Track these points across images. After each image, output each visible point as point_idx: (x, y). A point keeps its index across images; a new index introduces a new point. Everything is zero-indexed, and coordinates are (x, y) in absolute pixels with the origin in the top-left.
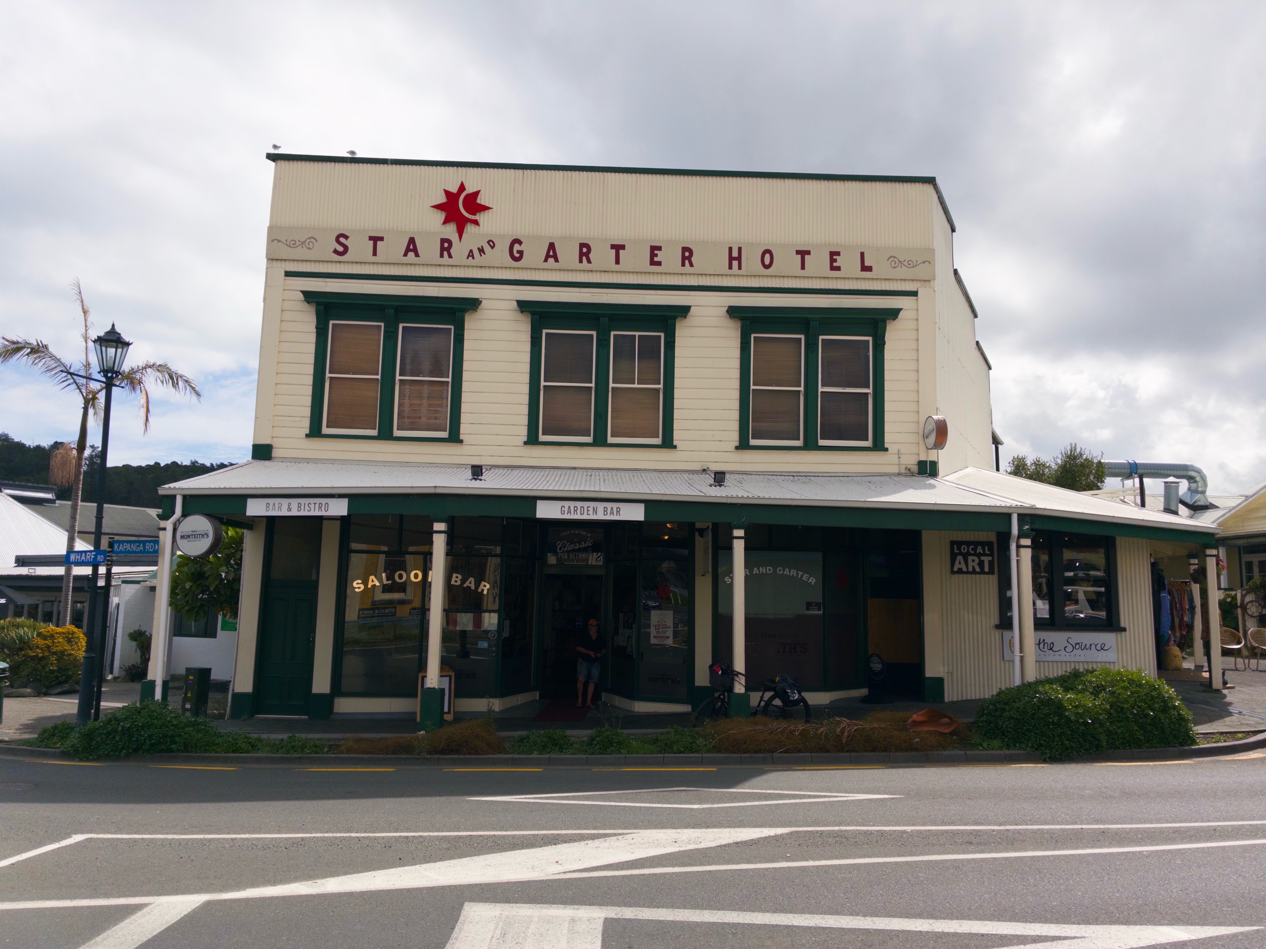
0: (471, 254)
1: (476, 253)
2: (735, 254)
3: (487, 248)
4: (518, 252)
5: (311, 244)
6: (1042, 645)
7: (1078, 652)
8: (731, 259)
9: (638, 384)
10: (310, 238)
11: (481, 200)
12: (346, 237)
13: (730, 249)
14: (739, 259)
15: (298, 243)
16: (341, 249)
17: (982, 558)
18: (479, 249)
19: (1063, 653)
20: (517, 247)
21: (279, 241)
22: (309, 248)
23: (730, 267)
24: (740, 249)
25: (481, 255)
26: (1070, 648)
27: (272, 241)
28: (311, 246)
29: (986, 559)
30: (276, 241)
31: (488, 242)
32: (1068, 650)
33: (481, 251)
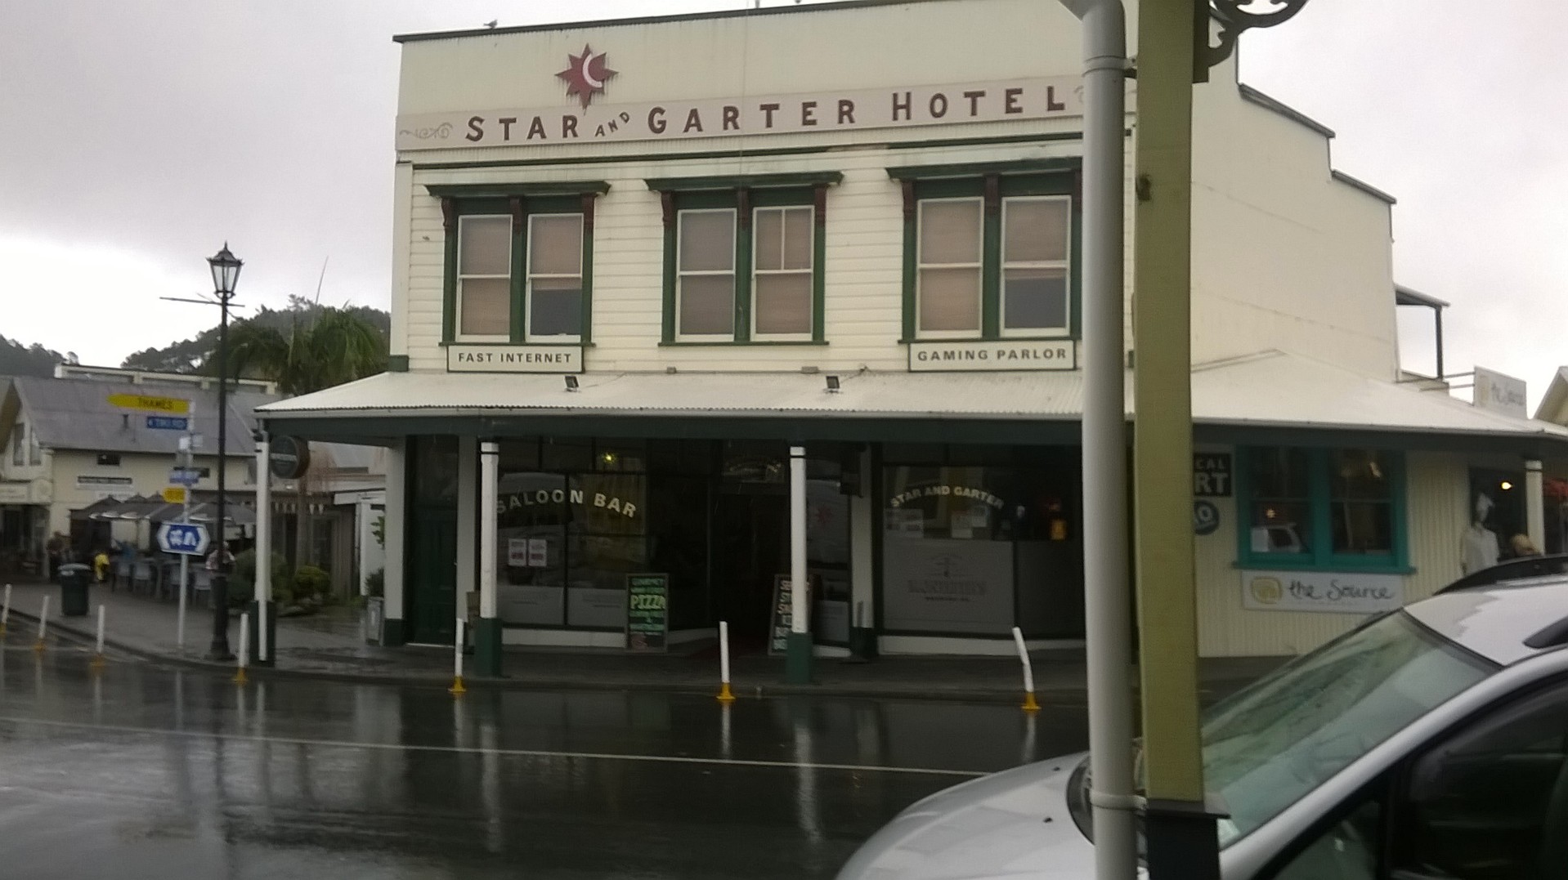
0: (600, 130)
1: (607, 129)
2: (902, 101)
3: (619, 122)
4: (660, 122)
5: (446, 132)
6: (1295, 590)
7: (1347, 599)
8: (896, 107)
9: (785, 268)
10: (444, 125)
11: (610, 65)
12: (481, 121)
13: (895, 96)
14: (907, 107)
15: (430, 133)
16: (475, 134)
17: (1214, 475)
18: (610, 124)
19: (1325, 600)
20: (657, 117)
21: (408, 133)
22: (443, 137)
23: (895, 118)
24: (908, 95)
25: (612, 131)
26: (1335, 594)
27: (401, 133)
28: (446, 135)
29: (1220, 477)
30: (405, 134)
31: (621, 115)
32: (1333, 596)
33: (613, 126)
